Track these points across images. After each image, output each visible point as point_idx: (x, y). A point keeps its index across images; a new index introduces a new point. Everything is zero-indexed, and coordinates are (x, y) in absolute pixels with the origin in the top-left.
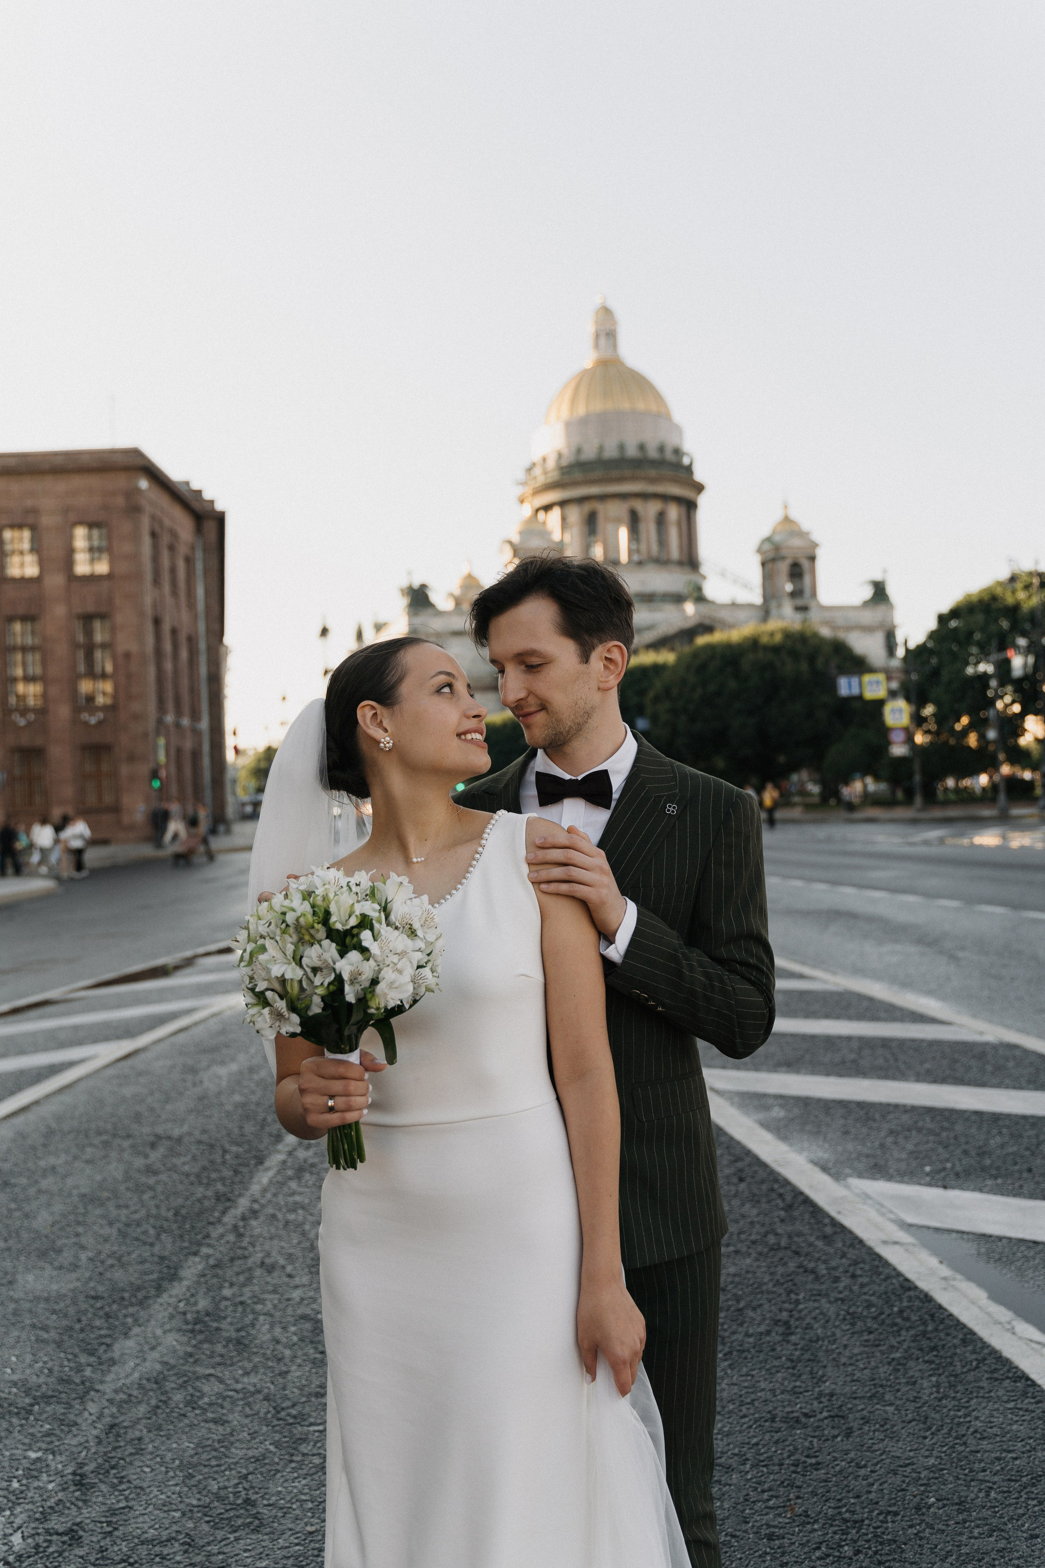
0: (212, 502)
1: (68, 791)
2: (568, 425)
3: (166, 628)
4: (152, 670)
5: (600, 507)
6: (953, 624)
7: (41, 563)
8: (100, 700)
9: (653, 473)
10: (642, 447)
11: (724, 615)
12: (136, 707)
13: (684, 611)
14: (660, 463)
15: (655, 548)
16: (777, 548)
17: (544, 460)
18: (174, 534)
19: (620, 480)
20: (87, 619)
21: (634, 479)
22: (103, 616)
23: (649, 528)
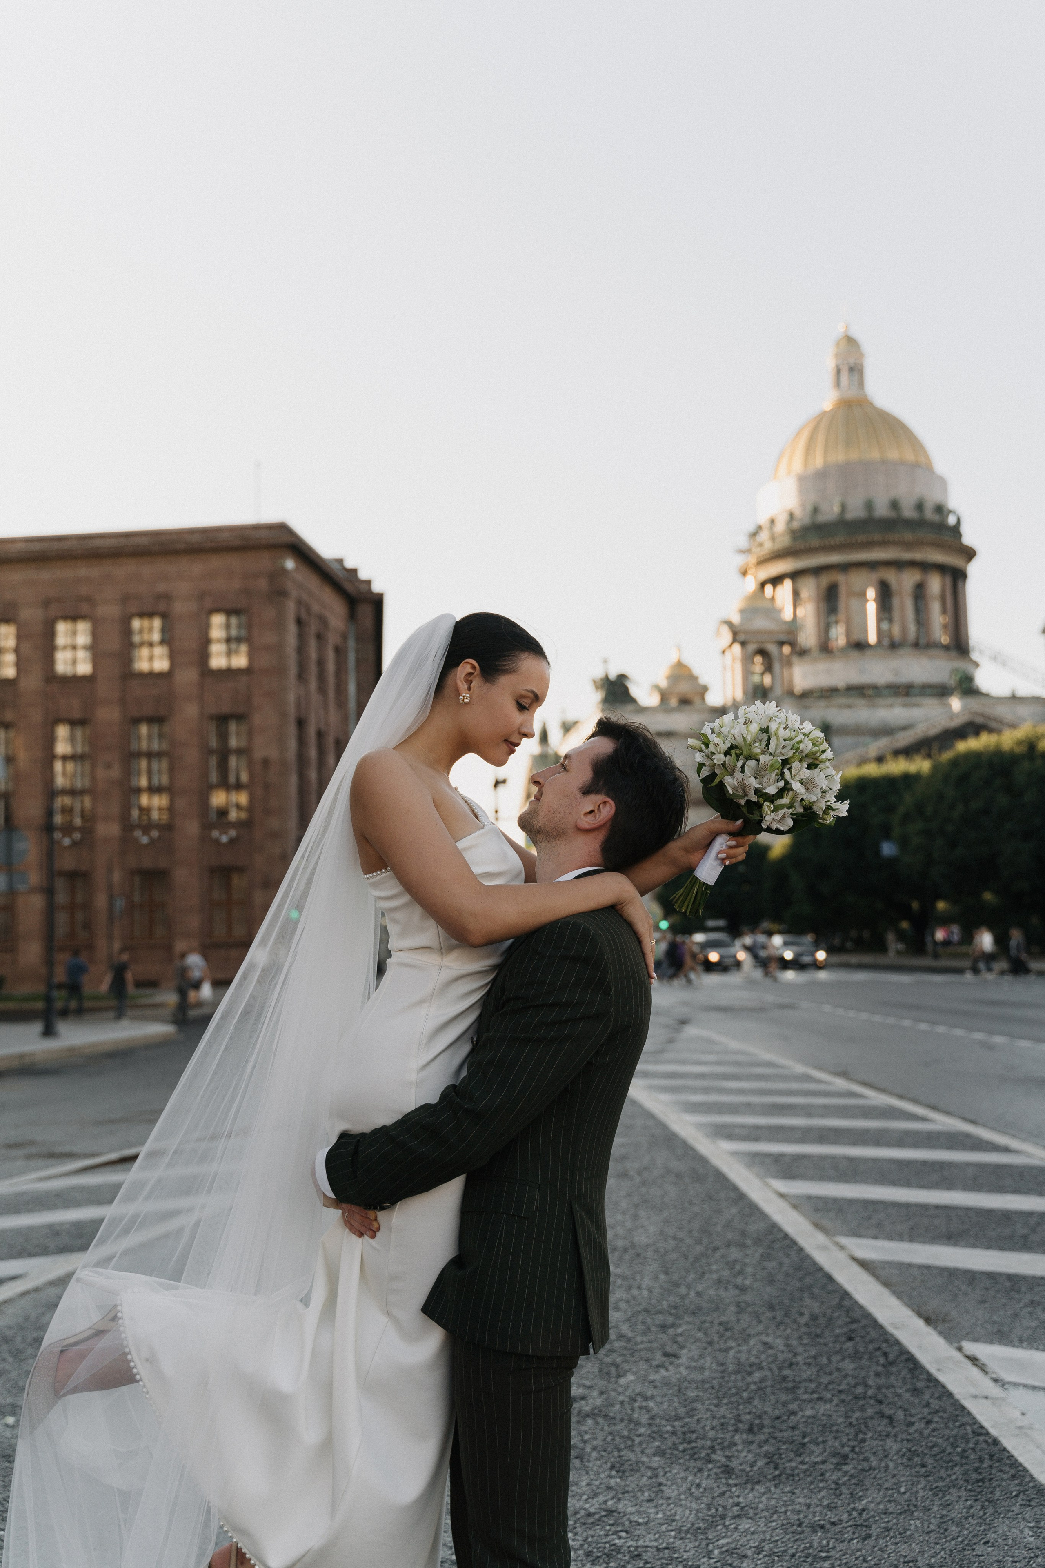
0: (368, 583)
1: (194, 922)
2: (802, 480)
3: (312, 731)
4: (294, 779)
5: (841, 578)
7: (172, 657)
8: (233, 815)
9: (908, 536)
10: (895, 505)
11: (1002, 711)
12: (274, 823)
13: (948, 707)
14: (918, 524)
15: (912, 628)
17: (772, 522)
18: (323, 621)
19: (868, 545)
20: (222, 720)
21: (883, 544)
22: (240, 718)
23: (904, 604)
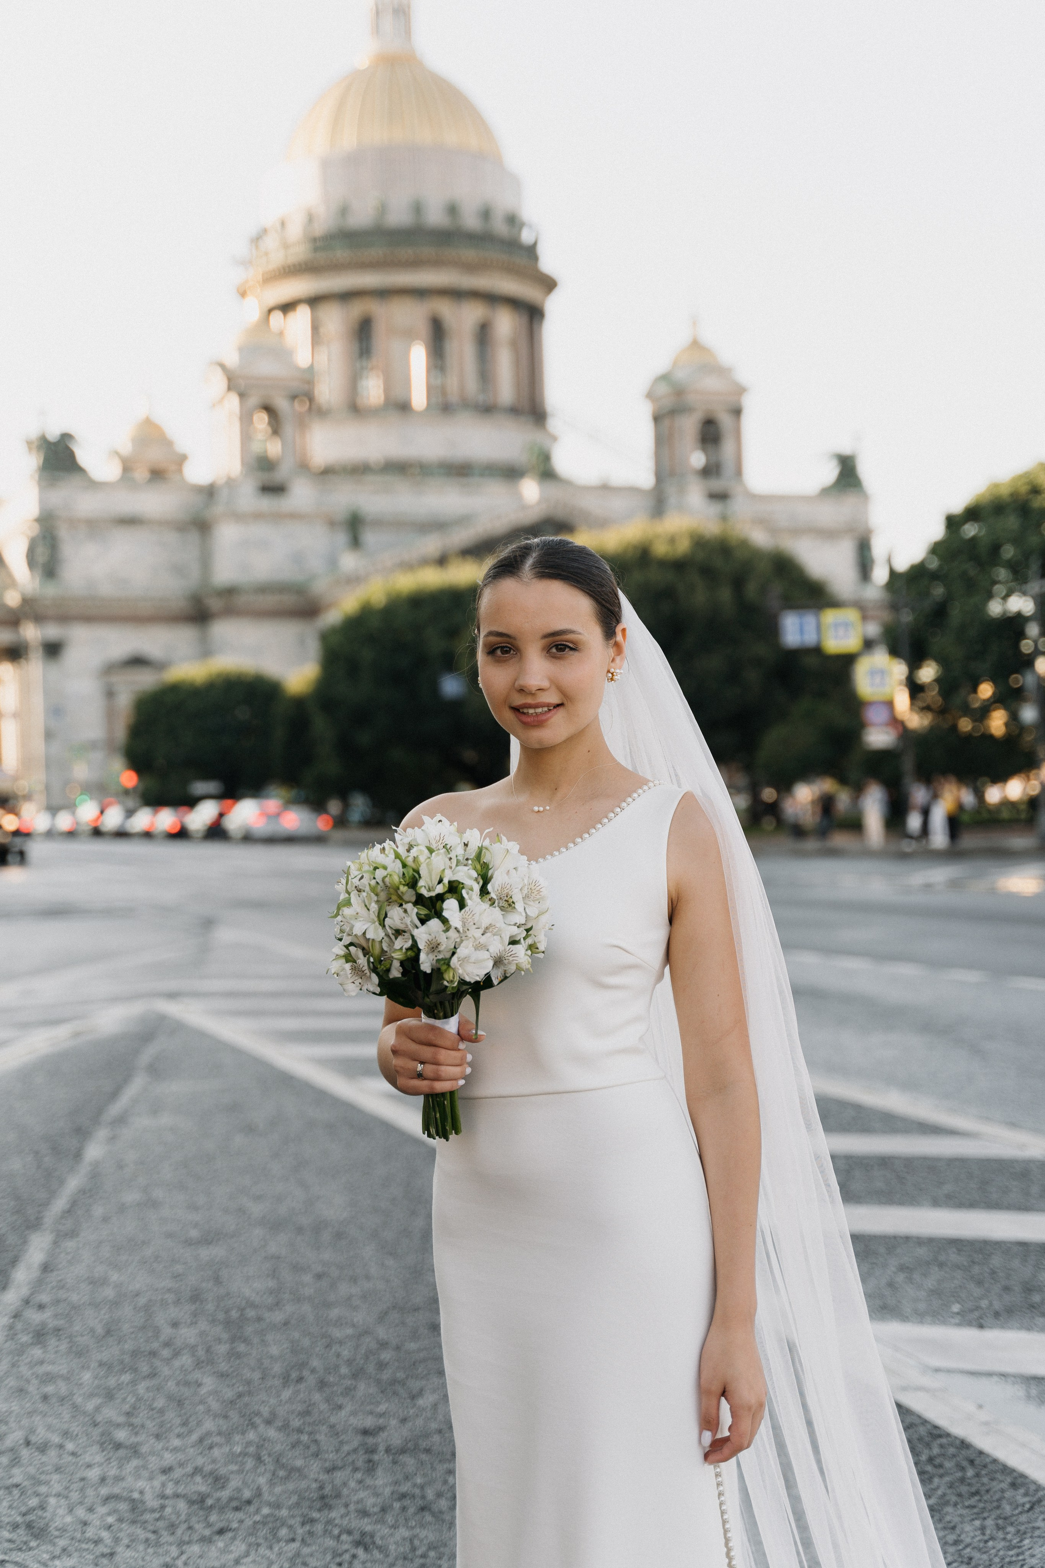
2: (326, 164)
5: (380, 311)
6: (970, 530)
9: (469, 254)
10: (453, 210)
11: (592, 504)
13: (519, 496)
14: (484, 238)
15: (472, 385)
16: (679, 392)
17: (284, 223)
19: (415, 264)
21: (437, 263)
23: (464, 350)
